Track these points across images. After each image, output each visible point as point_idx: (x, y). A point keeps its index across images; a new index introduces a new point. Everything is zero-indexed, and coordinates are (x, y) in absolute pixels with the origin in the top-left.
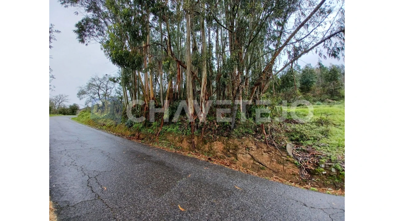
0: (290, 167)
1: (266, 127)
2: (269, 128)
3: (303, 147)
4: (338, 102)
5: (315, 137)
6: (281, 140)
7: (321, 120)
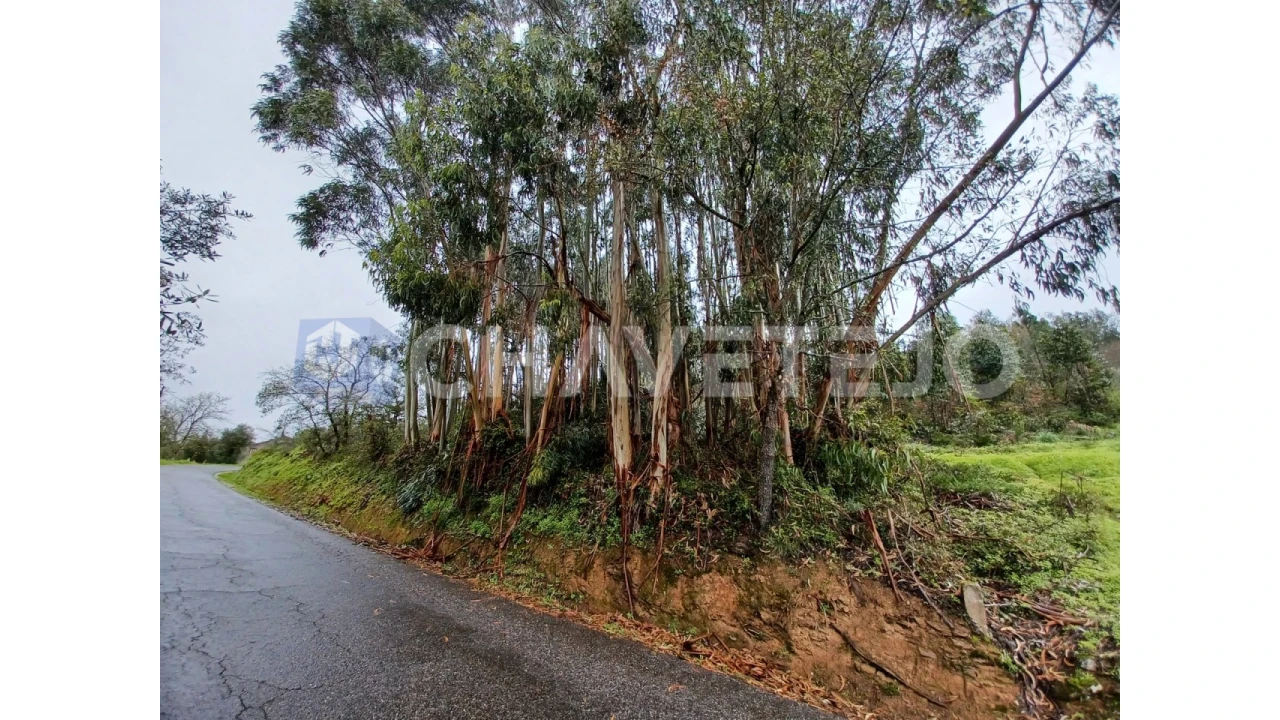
0: (988, 679)
1: (880, 520)
2: (892, 523)
3: (1023, 600)
4: (1107, 430)
5: (1056, 559)
6: (941, 571)
7: (1063, 496)
